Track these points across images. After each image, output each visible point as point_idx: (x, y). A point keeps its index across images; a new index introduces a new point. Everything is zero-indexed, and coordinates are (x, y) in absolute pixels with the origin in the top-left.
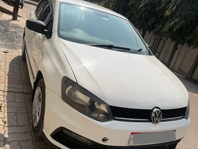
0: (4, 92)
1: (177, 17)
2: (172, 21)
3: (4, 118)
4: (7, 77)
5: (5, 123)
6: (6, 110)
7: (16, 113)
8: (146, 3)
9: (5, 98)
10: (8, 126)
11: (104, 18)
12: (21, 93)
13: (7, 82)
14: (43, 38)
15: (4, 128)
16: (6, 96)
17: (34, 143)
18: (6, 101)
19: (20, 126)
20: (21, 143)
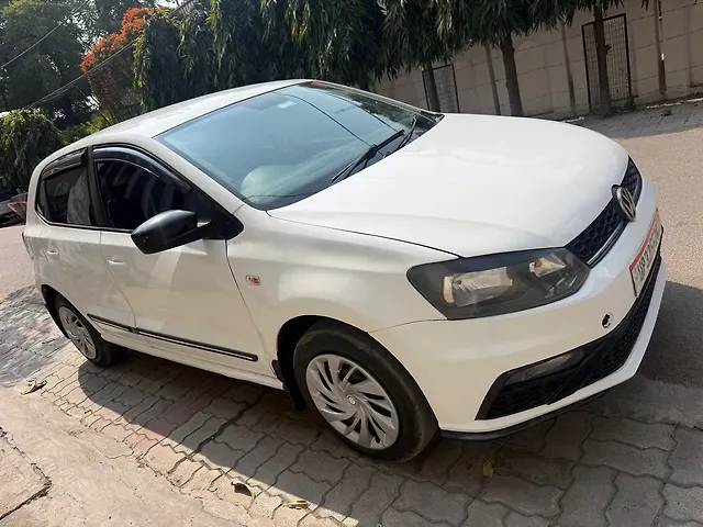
0: (189, 457)
1: (327, 28)
2: (325, 43)
3: (284, 500)
4: (137, 427)
5: (305, 507)
6: (258, 483)
7: (288, 468)
8: (228, 42)
9: (213, 466)
10: (320, 506)
11: (283, 106)
12: (226, 425)
13: (160, 437)
14: (208, 249)
15: (319, 517)
16: (207, 461)
17: (419, 479)
18: (226, 469)
19: (340, 481)
20: (399, 504)
